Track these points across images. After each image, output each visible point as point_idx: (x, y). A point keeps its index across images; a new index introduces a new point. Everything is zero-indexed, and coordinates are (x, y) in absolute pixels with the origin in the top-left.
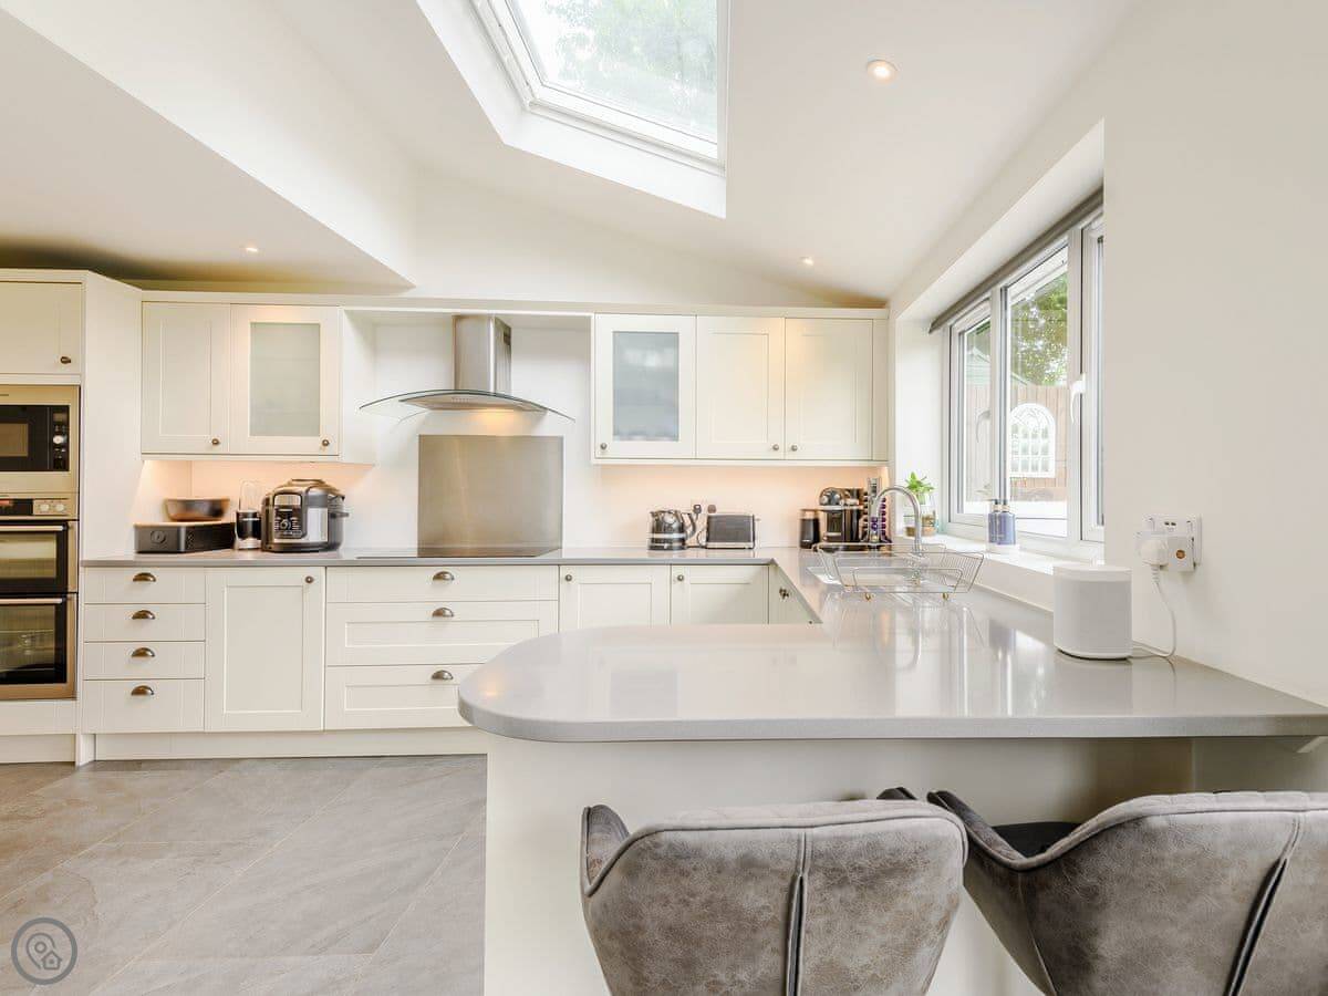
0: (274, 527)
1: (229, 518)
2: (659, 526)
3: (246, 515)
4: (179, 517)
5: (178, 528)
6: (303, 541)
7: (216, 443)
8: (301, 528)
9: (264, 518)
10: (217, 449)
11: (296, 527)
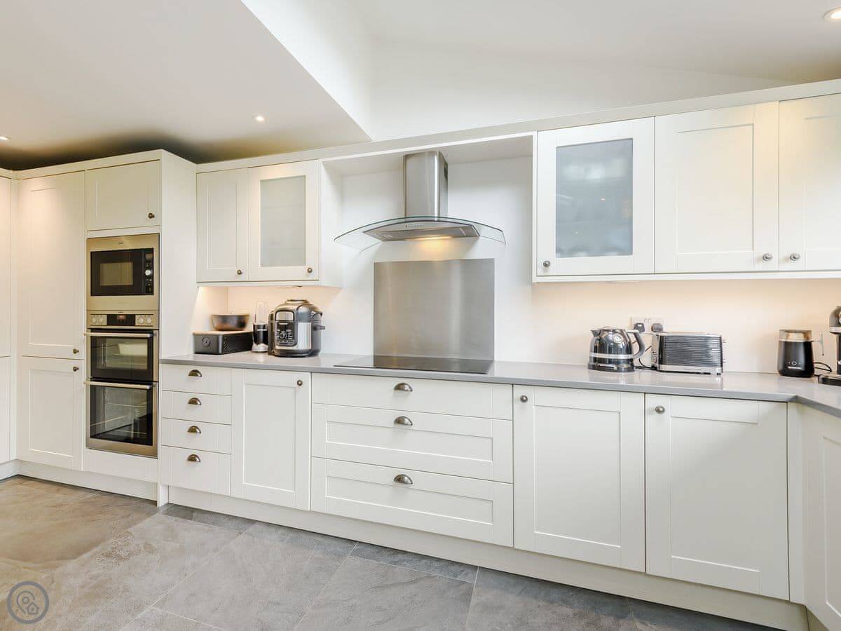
0: (276, 337)
1: (249, 329)
2: (601, 344)
3: (259, 327)
4: (220, 328)
5: (217, 336)
6: (294, 348)
7: (240, 273)
8: (293, 338)
9: (270, 329)
10: (241, 278)
11: (290, 337)
